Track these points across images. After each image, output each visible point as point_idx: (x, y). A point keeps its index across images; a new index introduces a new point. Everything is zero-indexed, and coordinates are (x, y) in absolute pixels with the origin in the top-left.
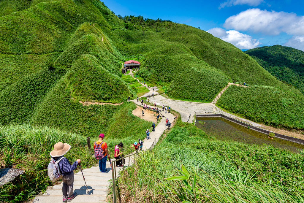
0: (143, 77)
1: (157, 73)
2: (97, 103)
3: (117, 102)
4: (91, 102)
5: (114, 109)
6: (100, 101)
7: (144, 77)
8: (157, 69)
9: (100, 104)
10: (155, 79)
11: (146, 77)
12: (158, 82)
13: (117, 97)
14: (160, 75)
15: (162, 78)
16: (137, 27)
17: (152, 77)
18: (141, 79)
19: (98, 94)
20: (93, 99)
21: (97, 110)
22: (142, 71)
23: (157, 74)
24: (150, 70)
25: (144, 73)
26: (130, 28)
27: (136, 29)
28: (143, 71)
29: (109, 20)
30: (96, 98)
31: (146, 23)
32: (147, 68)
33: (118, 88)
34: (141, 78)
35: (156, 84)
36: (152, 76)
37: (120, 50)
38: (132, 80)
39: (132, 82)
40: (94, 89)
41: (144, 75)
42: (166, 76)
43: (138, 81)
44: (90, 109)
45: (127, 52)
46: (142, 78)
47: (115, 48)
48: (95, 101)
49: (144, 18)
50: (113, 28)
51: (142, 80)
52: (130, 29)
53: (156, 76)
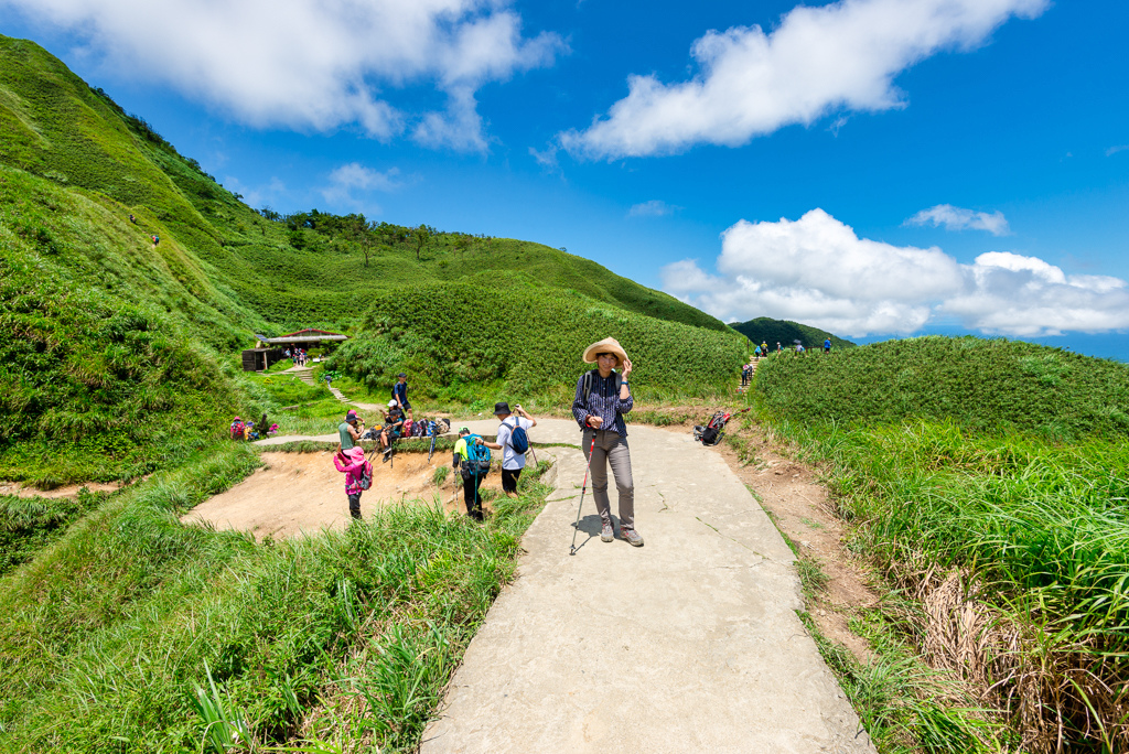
0: (363, 374)
1: (433, 348)
3: (89, 469)
5: (21, 531)
7: (368, 372)
8: (432, 329)
10: (426, 378)
11: (380, 372)
12: (445, 390)
13: (99, 428)
14: (451, 356)
15: (461, 367)
16: (343, 243)
17: (410, 367)
18: (351, 386)
22: (353, 348)
23: (433, 354)
24: (396, 339)
25: (368, 356)
26: (313, 246)
27: (337, 250)
28: (361, 348)
29: (218, 214)
31: (376, 236)
32: (382, 333)
33: (131, 363)
34: (350, 381)
35: (434, 397)
36: (411, 361)
37: (257, 304)
38: (300, 392)
39: (300, 398)
41: (366, 364)
42: (480, 356)
43: (338, 395)
45: (292, 309)
46: (359, 380)
47: (231, 291)
49: (367, 221)
50: (234, 239)
51: (361, 386)
52: (314, 250)
53: (430, 363)
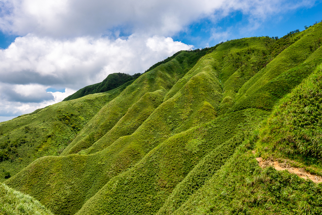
2: (296, 171)
4: (280, 162)
6: (309, 168)
9: (306, 177)
19: (308, 141)
20: (288, 155)
21: (279, 189)
30: (298, 153)
40: (302, 126)
44: (261, 181)
48: (294, 162)
